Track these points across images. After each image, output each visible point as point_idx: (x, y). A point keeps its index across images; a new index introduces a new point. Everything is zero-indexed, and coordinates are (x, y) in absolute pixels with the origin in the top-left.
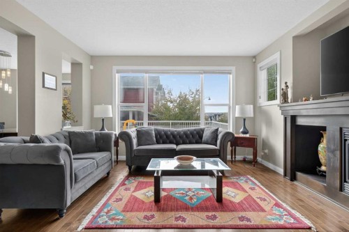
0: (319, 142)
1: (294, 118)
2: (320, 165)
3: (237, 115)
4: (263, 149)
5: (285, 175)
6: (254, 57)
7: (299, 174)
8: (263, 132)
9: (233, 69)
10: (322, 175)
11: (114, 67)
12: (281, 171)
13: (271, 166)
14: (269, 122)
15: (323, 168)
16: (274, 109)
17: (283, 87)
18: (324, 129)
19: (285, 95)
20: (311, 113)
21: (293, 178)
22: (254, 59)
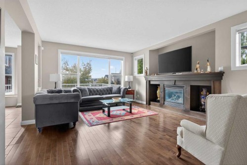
0: (157, 90)
1: (149, 81)
2: (157, 98)
3: (126, 80)
4: (137, 95)
5: (147, 104)
6: (132, 53)
7: (151, 102)
8: (137, 88)
9: (124, 58)
10: (159, 101)
11: (59, 50)
12: (145, 103)
13: (140, 102)
14: (139, 83)
15: (158, 99)
16: (142, 78)
17: (146, 69)
18: (159, 85)
19: (146, 73)
20: (155, 79)
21: (150, 104)
22: (132, 55)
